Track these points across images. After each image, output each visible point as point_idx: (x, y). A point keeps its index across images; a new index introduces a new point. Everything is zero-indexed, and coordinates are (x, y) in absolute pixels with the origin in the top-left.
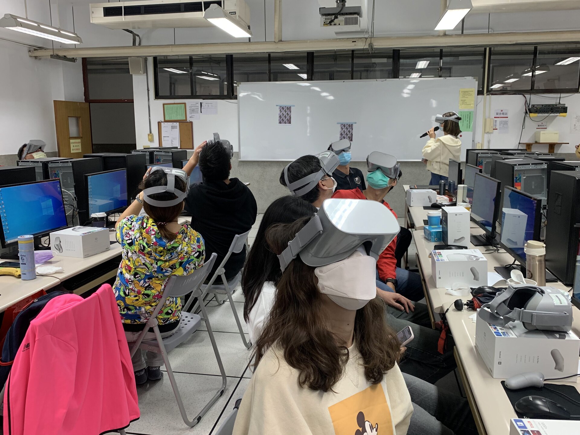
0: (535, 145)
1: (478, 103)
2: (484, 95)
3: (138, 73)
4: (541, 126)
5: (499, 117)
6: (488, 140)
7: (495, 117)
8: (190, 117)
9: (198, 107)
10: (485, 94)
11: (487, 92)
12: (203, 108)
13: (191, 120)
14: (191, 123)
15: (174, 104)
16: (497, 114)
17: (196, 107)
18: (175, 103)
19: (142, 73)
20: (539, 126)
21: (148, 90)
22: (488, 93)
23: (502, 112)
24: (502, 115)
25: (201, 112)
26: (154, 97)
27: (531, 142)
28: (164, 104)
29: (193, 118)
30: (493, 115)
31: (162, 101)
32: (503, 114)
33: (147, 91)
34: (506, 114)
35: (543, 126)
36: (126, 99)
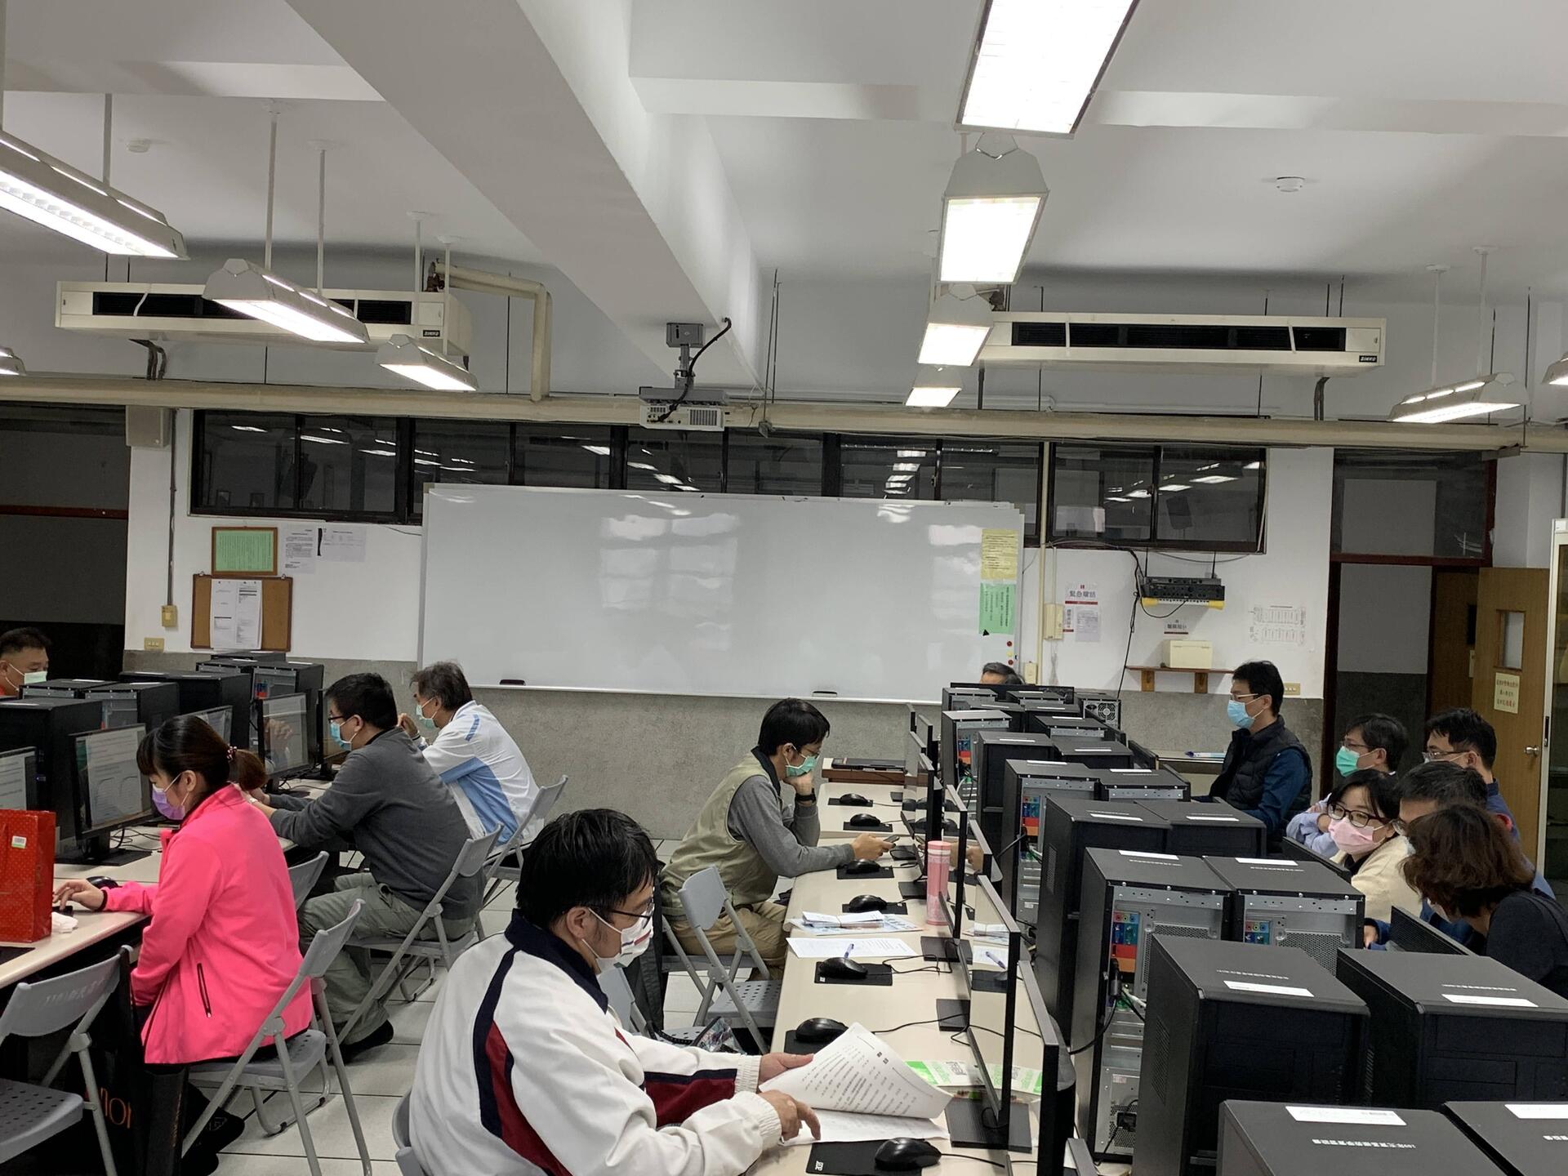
0: (1161, 672)
1: (1026, 567)
2: (1039, 547)
3: (149, 444)
4: (1175, 626)
5: (1075, 603)
6: (1052, 658)
7: (1067, 602)
8: (287, 566)
9: (311, 539)
10: (1043, 546)
11: (1047, 542)
12: (326, 544)
13: (289, 573)
14: (290, 580)
15: (245, 528)
16: (1072, 595)
17: (305, 539)
18: (248, 526)
19: (161, 445)
20: (1169, 626)
21: (173, 489)
22: (1050, 543)
23: (1082, 591)
24: (1082, 598)
25: (319, 554)
26: (189, 509)
27: (1151, 665)
28: (214, 529)
29: (295, 567)
30: (1063, 597)
31: (208, 521)
32: (1086, 594)
33: (170, 491)
34: (1093, 594)
35: (1180, 627)
36: (105, 508)
